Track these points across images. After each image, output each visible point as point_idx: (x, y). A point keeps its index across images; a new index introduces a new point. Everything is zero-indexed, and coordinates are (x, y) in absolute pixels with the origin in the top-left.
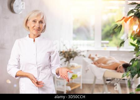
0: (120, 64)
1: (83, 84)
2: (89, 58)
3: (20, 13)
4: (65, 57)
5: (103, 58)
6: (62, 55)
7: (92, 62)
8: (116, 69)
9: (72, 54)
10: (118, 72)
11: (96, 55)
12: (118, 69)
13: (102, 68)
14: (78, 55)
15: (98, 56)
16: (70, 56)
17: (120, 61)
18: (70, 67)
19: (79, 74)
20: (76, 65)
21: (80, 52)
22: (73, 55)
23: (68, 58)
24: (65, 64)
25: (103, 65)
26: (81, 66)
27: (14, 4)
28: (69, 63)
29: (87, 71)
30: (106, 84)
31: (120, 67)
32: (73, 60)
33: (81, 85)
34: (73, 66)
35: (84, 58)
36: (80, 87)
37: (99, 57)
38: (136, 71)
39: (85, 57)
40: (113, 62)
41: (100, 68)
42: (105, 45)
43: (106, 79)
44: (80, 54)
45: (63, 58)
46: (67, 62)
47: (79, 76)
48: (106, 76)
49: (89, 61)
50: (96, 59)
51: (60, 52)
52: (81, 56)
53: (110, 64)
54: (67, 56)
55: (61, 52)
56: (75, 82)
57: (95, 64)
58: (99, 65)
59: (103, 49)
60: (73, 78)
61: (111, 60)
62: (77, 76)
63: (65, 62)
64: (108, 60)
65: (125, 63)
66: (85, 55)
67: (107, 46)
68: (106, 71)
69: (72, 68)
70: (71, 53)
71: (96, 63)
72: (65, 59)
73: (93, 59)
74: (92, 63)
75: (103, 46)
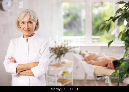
0: (110, 61)
1: (74, 80)
2: (80, 54)
3: (9, 11)
4: (55, 53)
5: (94, 55)
6: (53, 51)
7: (83, 58)
8: (106, 66)
9: (62, 51)
10: (109, 68)
11: (87, 51)
12: (109, 66)
13: (93, 64)
14: (69, 51)
15: (89, 52)
16: (61, 53)
17: (111, 58)
18: (60, 63)
19: (70, 70)
20: (66, 61)
21: (70, 49)
22: (64, 52)
23: (58, 54)
24: (56, 60)
25: (93, 61)
26: (72, 62)
27: (3, 2)
28: (60, 59)
29: (77, 68)
30: (97, 80)
31: (110, 64)
32: (64, 56)
33: (72, 81)
34: (64, 63)
35: (75, 55)
36: (71, 83)
37: (89, 54)
38: (125, 71)
39: (76, 53)
40: (104, 59)
41: (91, 65)
42: (95, 40)
43: (97, 76)
44: (70, 50)
45: (53, 55)
46: (58, 59)
47: (70, 72)
48: (96, 73)
49: (80, 57)
50: (87, 55)
51: (50, 49)
52: (72, 52)
53: (100, 61)
54: (57, 52)
55: (52, 49)
56: (66, 78)
57: (85, 60)
58: (89, 61)
59: (94, 45)
60: (64, 74)
61: (101, 56)
62: (68, 72)
63: (56, 58)
64: (98, 57)
65: (115, 60)
66: (76, 52)
67: (98, 42)
68: (96, 67)
69: (63, 65)
70: (61, 49)
71: (87, 59)
72: (55, 56)
73: (83, 55)
74: (83, 60)
75: (94, 42)
